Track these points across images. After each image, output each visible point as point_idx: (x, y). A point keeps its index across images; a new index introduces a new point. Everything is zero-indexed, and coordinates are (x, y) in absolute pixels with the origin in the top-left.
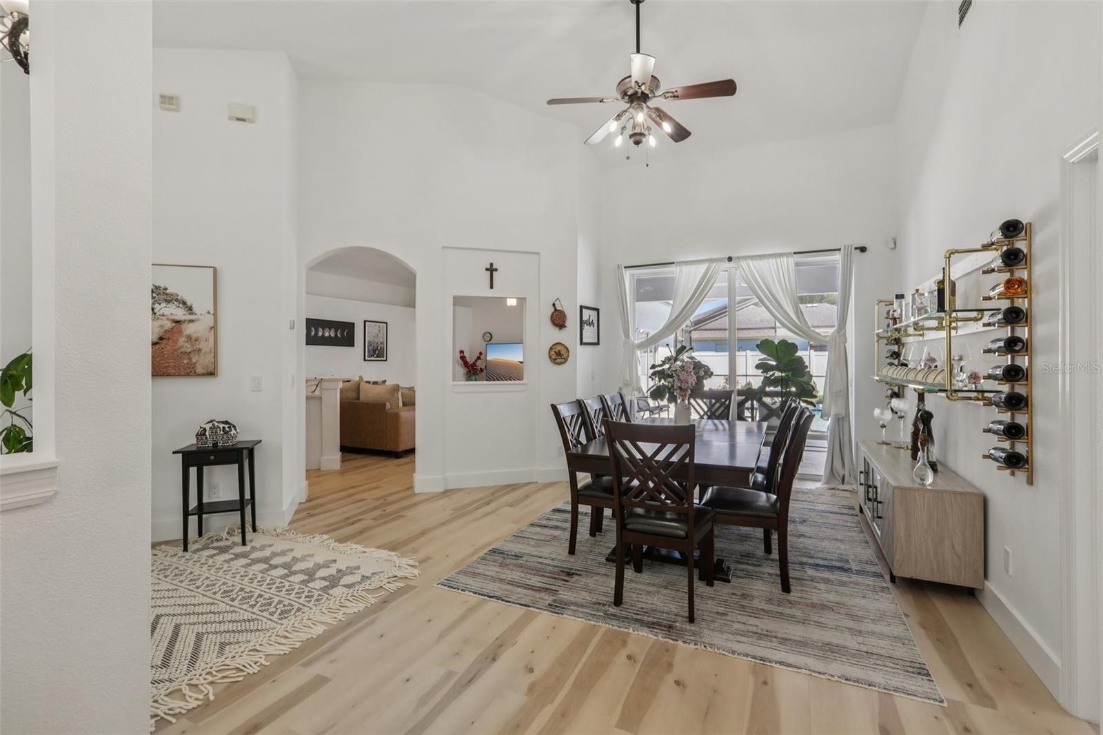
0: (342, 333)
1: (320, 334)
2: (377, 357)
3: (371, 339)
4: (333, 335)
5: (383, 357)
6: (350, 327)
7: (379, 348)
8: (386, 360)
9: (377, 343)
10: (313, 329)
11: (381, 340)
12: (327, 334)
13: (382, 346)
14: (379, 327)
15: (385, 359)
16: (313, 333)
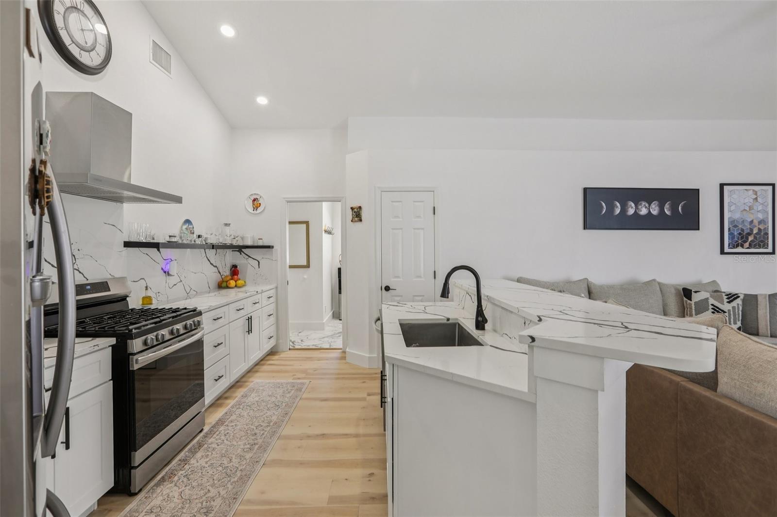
0: (674, 209)
1: (631, 211)
2: (750, 246)
3: (737, 216)
4: (655, 210)
5: (765, 246)
6: (693, 195)
7: (755, 231)
8: (773, 253)
9: (752, 222)
10: (618, 204)
11: (761, 216)
12: (644, 211)
13: (761, 227)
14: (755, 193)
15: (770, 250)
16: (618, 211)
